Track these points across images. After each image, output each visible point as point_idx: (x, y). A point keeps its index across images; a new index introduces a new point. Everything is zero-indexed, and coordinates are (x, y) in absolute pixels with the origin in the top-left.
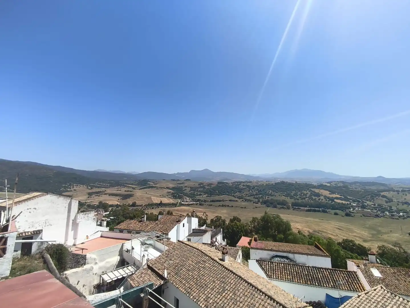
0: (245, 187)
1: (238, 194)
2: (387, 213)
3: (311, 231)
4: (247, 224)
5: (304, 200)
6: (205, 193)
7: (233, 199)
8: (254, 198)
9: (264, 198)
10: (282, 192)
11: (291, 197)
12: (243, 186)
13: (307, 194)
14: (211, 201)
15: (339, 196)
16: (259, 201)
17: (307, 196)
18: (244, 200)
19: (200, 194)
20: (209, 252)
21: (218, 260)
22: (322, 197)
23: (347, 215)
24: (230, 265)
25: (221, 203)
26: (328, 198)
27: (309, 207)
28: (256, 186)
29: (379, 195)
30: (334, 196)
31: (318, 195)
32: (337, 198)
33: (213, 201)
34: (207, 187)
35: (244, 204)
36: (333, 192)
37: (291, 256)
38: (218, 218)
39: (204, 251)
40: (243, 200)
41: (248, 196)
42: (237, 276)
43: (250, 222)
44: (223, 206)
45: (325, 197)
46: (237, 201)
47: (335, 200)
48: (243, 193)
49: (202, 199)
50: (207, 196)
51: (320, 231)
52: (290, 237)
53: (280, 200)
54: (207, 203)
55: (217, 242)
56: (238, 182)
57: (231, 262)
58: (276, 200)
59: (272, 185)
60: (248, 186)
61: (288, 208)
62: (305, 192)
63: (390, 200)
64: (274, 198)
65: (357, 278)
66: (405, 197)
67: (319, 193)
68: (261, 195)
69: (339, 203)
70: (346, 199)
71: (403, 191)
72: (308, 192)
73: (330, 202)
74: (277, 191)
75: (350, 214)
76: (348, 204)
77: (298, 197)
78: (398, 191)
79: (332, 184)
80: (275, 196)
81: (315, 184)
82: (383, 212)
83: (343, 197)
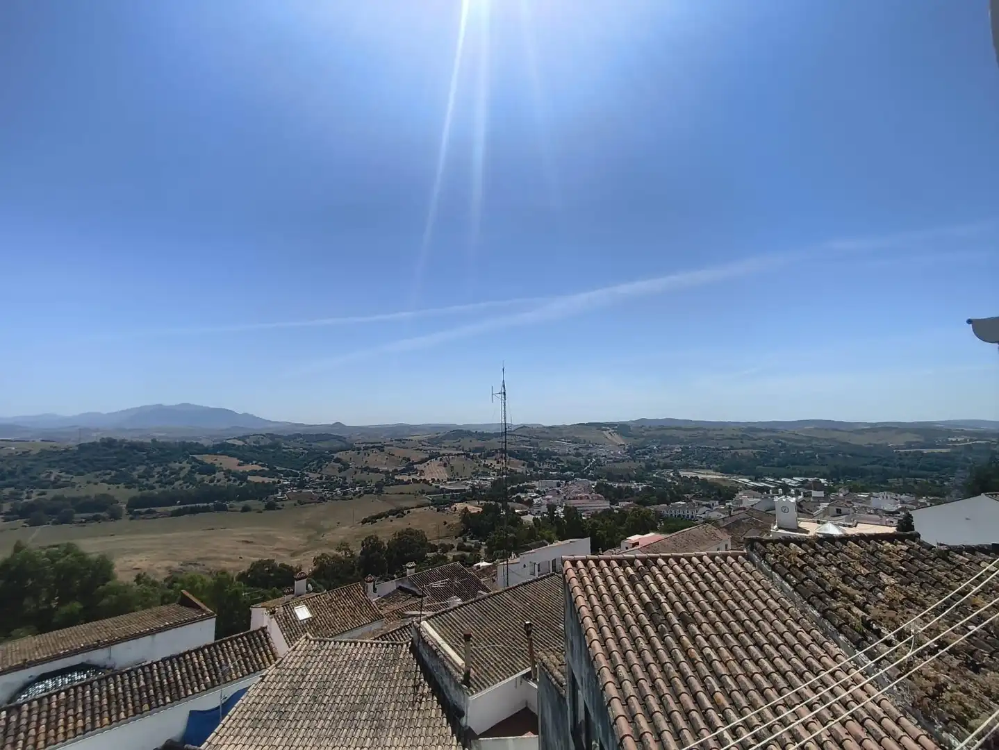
2: (338, 491)
3: (176, 565)
5: (169, 488)
9: (24, 496)
10: (98, 472)
11: (129, 483)
13: (181, 469)
15: (259, 468)
17: (181, 475)
22: (219, 475)
23: (271, 507)
26: (235, 474)
27: (180, 504)
29: (330, 459)
30: (249, 468)
31: (211, 470)
32: (254, 473)
37: (98, 657)
45: (228, 473)
47: (249, 478)
51: (201, 559)
52: (106, 601)
53: (89, 497)
58: (74, 500)
59: (67, 450)
61: (115, 516)
62: (176, 466)
63: (346, 466)
64: (68, 493)
65: (267, 640)
66: (366, 458)
67: (213, 464)
68: (12, 489)
69: (256, 484)
70: (273, 473)
71: (366, 448)
72: (184, 464)
73: (238, 482)
74: (82, 470)
75: (275, 505)
76: (274, 482)
77: (152, 481)
78: (359, 449)
79: (247, 440)
80: (73, 485)
81: (206, 443)
82: (332, 490)
83: (266, 469)
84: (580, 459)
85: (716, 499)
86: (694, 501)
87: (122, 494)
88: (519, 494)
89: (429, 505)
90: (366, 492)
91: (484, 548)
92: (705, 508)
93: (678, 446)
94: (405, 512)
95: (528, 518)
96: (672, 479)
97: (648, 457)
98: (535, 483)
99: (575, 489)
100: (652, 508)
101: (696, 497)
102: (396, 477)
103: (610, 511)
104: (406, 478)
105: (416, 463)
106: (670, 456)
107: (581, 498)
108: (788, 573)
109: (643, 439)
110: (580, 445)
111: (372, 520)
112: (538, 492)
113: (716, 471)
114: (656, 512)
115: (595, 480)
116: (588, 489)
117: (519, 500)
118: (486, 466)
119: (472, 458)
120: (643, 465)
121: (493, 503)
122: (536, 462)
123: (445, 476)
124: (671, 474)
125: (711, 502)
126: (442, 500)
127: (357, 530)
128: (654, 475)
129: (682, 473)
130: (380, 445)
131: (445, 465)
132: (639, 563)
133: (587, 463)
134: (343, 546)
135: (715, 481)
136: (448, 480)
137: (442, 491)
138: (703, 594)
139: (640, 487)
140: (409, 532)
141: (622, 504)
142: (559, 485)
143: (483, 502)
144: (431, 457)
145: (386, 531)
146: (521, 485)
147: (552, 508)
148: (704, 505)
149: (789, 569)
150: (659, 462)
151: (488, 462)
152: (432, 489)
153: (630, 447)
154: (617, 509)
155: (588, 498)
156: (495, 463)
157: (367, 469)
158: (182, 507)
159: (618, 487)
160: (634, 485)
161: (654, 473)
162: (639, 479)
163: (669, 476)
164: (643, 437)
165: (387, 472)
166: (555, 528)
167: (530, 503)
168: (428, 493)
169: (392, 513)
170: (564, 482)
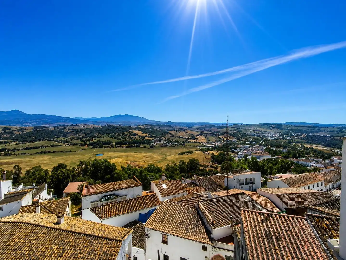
0: (71, 131)
1: (62, 138)
2: (171, 143)
3: (128, 162)
4: (74, 168)
5: (124, 140)
6: (14, 140)
7: (56, 143)
8: (80, 141)
9: (91, 140)
10: (107, 134)
11: (115, 138)
12: (69, 129)
13: (127, 134)
14: (24, 149)
15: (147, 135)
16: (85, 144)
17: (127, 136)
18: (70, 144)
19: (4, 142)
20: (41, 220)
21: (53, 226)
22: (137, 136)
23: (152, 147)
24: (67, 225)
25: (39, 150)
26: (141, 137)
27: (128, 144)
28: (83, 130)
29: (168, 133)
30: (145, 135)
31: (135, 135)
32: (147, 136)
33: (27, 149)
34: (17, 133)
35: (69, 148)
36: (144, 132)
38: (37, 169)
39: (34, 222)
40: (68, 144)
41: (74, 140)
42: (76, 233)
43: (78, 166)
44: (41, 153)
45: (139, 136)
46: (61, 146)
47: (145, 138)
48: (69, 137)
49: (9, 147)
50: (17, 144)
51: (134, 161)
53: (106, 141)
54: (17, 152)
55: (41, 199)
56: (62, 126)
57: (67, 221)
58: (102, 142)
59: (99, 128)
60: (74, 130)
61: (112, 146)
62: (126, 133)
63: (173, 136)
64: (101, 139)
65: (156, 197)
66: (179, 133)
67: (135, 133)
68: (88, 138)
69: (147, 140)
70: (151, 137)
71: (179, 130)
72: (128, 133)
73: (142, 139)
74: (103, 133)
75: (153, 147)
76: (152, 140)
77: (120, 137)
78: (177, 130)
79: (144, 126)
80: (102, 137)
81: (133, 126)
82: (169, 143)
83: (149, 135)
84: (259, 138)
85: (321, 158)
86: (310, 158)
87: (114, 141)
88: (233, 150)
89: (200, 151)
90: (179, 145)
91: (219, 168)
92: (315, 162)
93: (305, 134)
94: (192, 152)
95: (237, 159)
96: (300, 147)
97: (290, 138)
98: (239, 146)
99: (256, 149)
100: (289, 160)
101: (311, 156)
102: (189, 140)
103: (271, 159)
104: (192, 141)
105: (195, 136)
106: (300, 138)
107: (258, 153)
108: (319, 231)
109: (288, 130)
110: (259, 132)
111: (182, 154)
112: (241, 149)
113: (322, 145)
114: (291, 161)
115: (265, 146)
116: (262, 150)
117: (233, 152)
118: (220, 138)
119: (215, 135)
120: (287, 141)
121: (223, 152)
122: (240, 138)
123: (205, 141)
124: (300, 146)
125: (318, 160)
126: (204, 150)
127: (177, 156)
128: (292, 146)
129: (305, 146)
130: (183, 129)
131: (205, 137)
132: (266, 215)
133: (262, 139)
134: (173, 162)
135: (322, 150)
136: (207, 142)
137: (205, 146)
138: (286, 231)
139: (285, 151)
140: (194, 160)
141: (276, 157)
142: (249, 147)
143: (220, 151)
144: (200, 134)
145: (187, 158)
146: (234, 146)
147: (246, 156)
148: (314, 161)
149: (320, 229)
150: (294, 141)
151: (221, 137)
152: (201, 145)
153: (282, 134)
154: (274, 158)
155: (262, 153)
156: (224, 137)
157: (179, 137)
158: (128, 145)
159: (275, 150)
160: (282, 149)
161: (292, 145)
162: (285, 147)
163: (299, 146)
164: (288, 129)
165: (185, 138)
166: (247, 164)
167: (237, 153)
168: (200, 146)
169: (187, 152)
170: (252, 146)
